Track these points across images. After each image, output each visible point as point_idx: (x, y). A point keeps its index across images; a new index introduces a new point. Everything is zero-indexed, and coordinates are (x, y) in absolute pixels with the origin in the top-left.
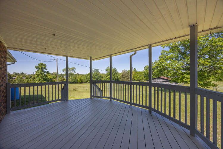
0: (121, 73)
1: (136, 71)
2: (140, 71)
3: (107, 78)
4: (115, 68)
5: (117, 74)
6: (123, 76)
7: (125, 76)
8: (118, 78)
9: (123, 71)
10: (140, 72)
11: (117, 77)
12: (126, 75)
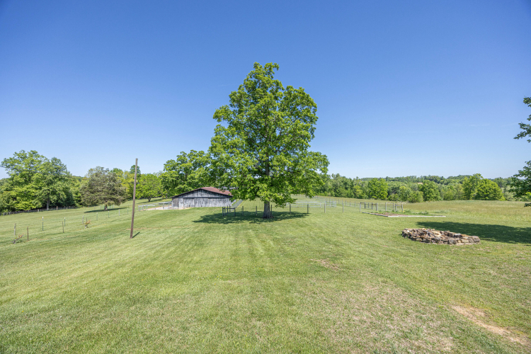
0: (83, 176)
1: (138, 171)
2: (152, 173)
3: (13, 193)
4: (55, 159)
5: (68, 179)
6: (91, 186)
7: (100, 188)
8: (69, 195)
9: (91, 170)
10: (150, 177)
11: (66, 190)
12: (106, 185)
